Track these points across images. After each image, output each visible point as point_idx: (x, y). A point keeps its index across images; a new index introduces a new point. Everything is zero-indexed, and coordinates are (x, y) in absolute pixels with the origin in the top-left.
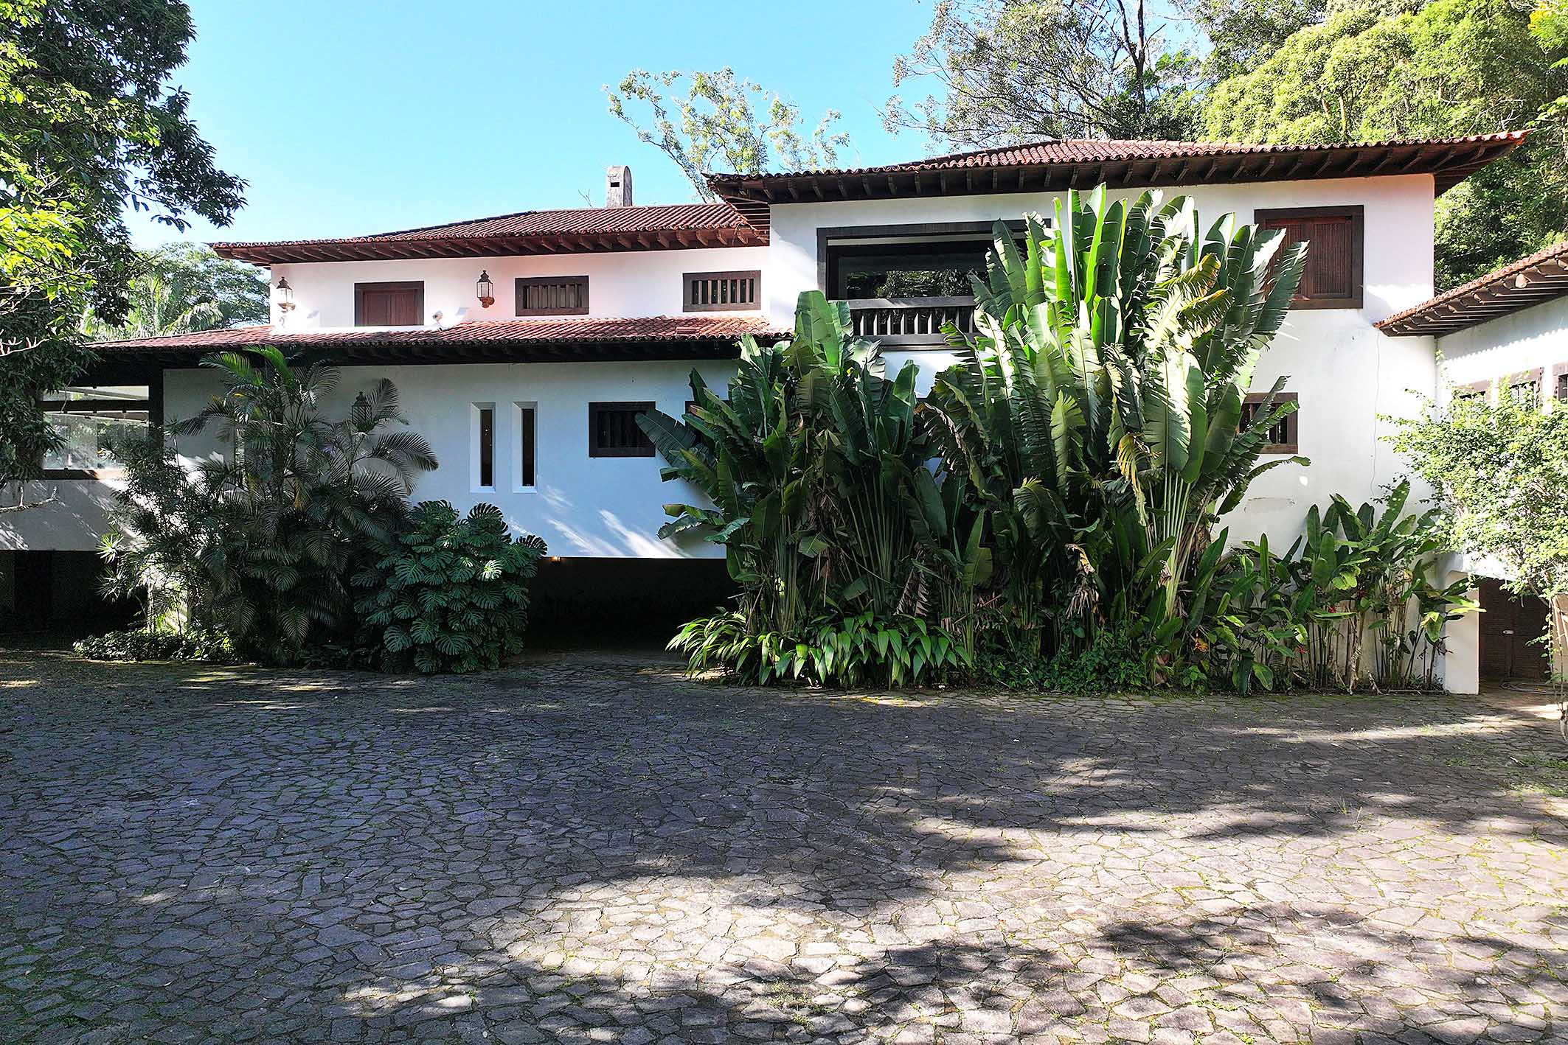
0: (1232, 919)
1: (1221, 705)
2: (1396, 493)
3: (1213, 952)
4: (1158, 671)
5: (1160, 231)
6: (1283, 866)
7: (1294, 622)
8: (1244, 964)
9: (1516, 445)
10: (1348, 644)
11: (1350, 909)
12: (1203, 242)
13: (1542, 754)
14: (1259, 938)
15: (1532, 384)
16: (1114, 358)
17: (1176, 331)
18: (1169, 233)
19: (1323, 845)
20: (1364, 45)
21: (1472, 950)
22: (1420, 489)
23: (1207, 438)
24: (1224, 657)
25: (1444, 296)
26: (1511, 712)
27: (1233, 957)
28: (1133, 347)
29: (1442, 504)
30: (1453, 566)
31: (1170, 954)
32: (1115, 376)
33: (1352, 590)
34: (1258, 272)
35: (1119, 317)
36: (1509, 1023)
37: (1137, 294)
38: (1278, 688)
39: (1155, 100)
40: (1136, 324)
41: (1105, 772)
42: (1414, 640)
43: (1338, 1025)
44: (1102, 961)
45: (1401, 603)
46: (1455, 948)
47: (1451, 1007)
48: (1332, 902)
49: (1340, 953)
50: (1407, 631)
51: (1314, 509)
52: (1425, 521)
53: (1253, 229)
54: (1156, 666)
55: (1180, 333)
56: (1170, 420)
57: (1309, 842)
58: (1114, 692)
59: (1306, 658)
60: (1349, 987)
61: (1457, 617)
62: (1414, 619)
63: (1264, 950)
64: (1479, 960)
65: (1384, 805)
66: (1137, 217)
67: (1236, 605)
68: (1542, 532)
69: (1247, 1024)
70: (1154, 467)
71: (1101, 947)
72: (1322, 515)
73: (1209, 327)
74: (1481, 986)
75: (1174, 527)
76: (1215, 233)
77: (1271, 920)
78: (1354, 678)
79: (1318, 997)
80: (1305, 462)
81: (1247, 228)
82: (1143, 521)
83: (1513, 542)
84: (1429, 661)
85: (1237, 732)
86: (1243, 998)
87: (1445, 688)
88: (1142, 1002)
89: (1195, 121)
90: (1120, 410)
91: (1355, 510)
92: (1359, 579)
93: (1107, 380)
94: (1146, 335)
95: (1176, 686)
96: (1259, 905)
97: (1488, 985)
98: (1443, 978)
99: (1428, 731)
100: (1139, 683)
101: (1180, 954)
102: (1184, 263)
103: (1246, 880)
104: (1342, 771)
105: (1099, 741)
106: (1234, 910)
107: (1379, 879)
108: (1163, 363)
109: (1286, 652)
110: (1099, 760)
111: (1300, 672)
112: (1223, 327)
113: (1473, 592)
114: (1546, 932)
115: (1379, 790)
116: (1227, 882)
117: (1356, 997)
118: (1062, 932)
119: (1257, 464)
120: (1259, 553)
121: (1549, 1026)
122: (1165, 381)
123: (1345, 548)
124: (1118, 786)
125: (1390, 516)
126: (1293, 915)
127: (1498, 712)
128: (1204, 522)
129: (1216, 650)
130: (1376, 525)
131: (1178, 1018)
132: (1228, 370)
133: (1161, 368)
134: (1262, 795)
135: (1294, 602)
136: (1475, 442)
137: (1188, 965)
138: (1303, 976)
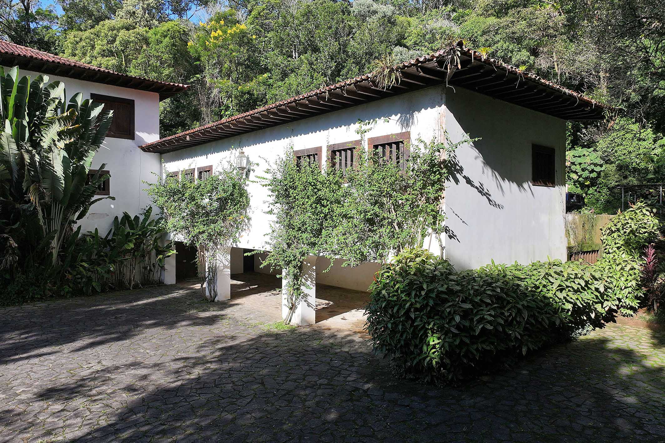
0: (94, 375)
1: (79, 301)
2: (147, 211)
3: (88, 388)
4: (49, 290)
5: (48, 95)
6: (111, 353)
7: (109, 263)
8: (100, 389)
9: (188, 194)
10: (130, 270)
11: (137, 361)
12: (68, 103)
13: (195, 300)
14: (104, 379)
15: (192, 174)
16: (26, 148)
17: (56, 140)
18: (52, 96)
19: (127, 342)
20: (130, 35)
21: (177, 362)
22: (155, 210)
23: (71, 188)
24: (80, 280)
25: (164, 139)
26: (186, 288)
27: (95, 388)
28: (36, 144)
29: (163, 216)
30: (167, 238)
31: (68, 394)
32: (27, 157)
33: (132, 249)
34: (93, 119)
35: (27, 129)
36: (189, 379)
37: (36, 120)
38: (103, 291)
39: (36, 28)
40: (36, 134)
41: (27, 335)
42: (154, 266)
43: (136, 397)
44: (37, 406)
45: (149, 253)
46: (172, 363)
47: (172, 380)
48: (131, 360)
49: (135, 375)
50: (152, 263)
51: (116, 218)
52: (158, 222)
53: (91, 101)
54: (48, 287)
55: (59, 141)
56: (55, 178)
57: (120, 343)
58: (27, 302)
59: (114, 277)
60: (139, 384)
61: (169, 256)
62: (155, 259)
63: (107, 382)
64: (180, 364)
65: (146, 325)
66: (35, 86)
67: (85, 258)
68: (195, 224)
69: (103, 407)
70: (47, 199)
71: (36, 401)
72: (120, 220)
73: (72, 140)
74: (180, 372)
75: (56, 225)
76: (73, 99)
77: (109, 372)
78: (133, 283)
79: (128, 391)
80: (113, 199)
81: (87, 101)
82: (41, 223)
83: (186, 228)
84: (159, 274)
85: (87, 309)
86: (100, 400)
87: (165, 283)
88: (58, 414)
89: (57, 44)
90: (29, 172)
91: (132, 218)
92: (135, 244)
93: (22, 158)
94: (41, 140)
95: (58, 295)
96: (103, 368)
97: (182, 371)
98: (169, 373)
99: (160, 298)
100: (39, 296)
101: (73, 393)
102: (59, 110)
103: (97, 361)
104: (131, 317)
105: (21, 323)
106: (94, 372)
107: (146, 349)
108: (51, 153)
109: (106, 276)
110: (23, 331)
111: (112, 284)
112: (78, 140)
113: (173, 246)
114: (198, 351)
115: (145, 320)
116: (90, 363)
117: (141, 387)
118: (15, 401)
119: (93, 199)
120: (95, 236)
121: (199, 377)
122: (52, 161)
123: (129, 233)
124: (34, 340)
125: (145, 220)
126: (117, 368)
127: (182, 289)
128: (70, 224)
129: (76, 278)
130: (140, 224)
131: (75, 415)
132: (80, 159)
133: (50, 155)
134: (101, 331)
135: (109, 255)
136: (174, 193)
137: (77, 396)
138: (122, 386)
